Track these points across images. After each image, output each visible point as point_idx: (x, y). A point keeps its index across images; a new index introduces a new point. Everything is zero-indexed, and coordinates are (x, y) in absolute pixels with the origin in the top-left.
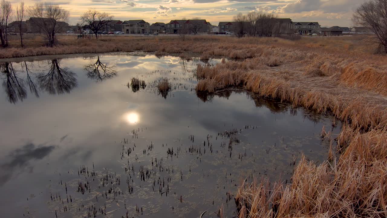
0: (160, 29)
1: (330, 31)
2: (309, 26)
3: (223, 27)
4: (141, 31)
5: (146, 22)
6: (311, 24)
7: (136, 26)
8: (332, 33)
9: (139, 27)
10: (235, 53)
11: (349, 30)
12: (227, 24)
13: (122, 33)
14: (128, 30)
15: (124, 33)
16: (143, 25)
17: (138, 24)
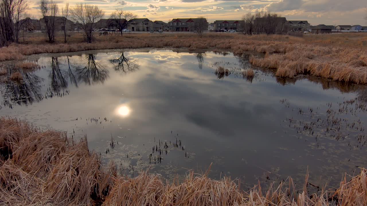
0: (163, 27)
1: (320, 29)
2: (300, 24)
3: (220, 25)
4: (146, 29)
5: (150, 20)
6: (301, 22)
7: (141, 24)
8: (322, 31)
9: (144, 25)
10: (263, 48)
11: (334, 28)
12: (223, 23)
13: (129, 30)
14: (133, 28)
15: (130, 30)
16: (147, 23)
17: (143, 22)
